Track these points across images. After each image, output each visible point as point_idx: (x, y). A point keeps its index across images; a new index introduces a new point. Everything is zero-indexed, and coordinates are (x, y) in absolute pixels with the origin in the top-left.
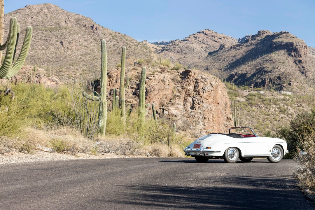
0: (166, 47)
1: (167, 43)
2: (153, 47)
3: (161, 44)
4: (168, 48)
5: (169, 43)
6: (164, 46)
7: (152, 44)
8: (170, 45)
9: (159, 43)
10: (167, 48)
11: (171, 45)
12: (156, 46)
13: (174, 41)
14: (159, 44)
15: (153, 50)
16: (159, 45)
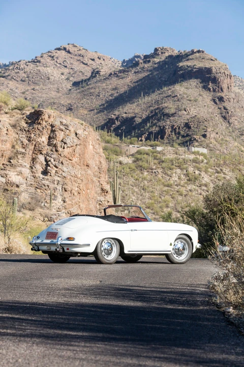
0: (3, 72)
1: (5, 65)
4: (6, 74)
5: (8, 66)
8: (9, 70)
10: (4, 73)
11: (12, 69)
13: (16, 62)
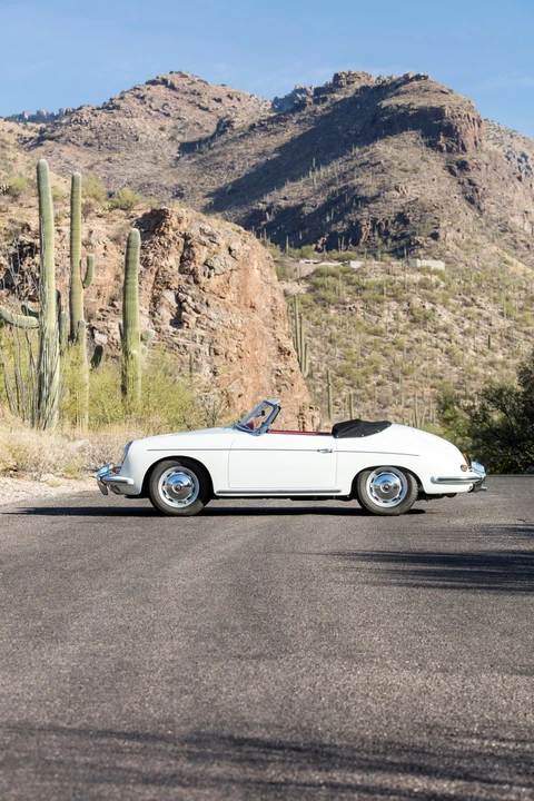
0: (49, 129)
1: (52, 117)
2: (11, 131)
3: (33, 119)
4: (57, 133)
5: (57, 117)
6: (44, 125)
7: (5, 120)
8: (61, 125)
9: (26, 117)
10: (53, 132)
11: (66, 124)
12: (17, 128)
13: (74, 110)
14: (29, 120)
15: (12, 139)
16: (30, 124)
